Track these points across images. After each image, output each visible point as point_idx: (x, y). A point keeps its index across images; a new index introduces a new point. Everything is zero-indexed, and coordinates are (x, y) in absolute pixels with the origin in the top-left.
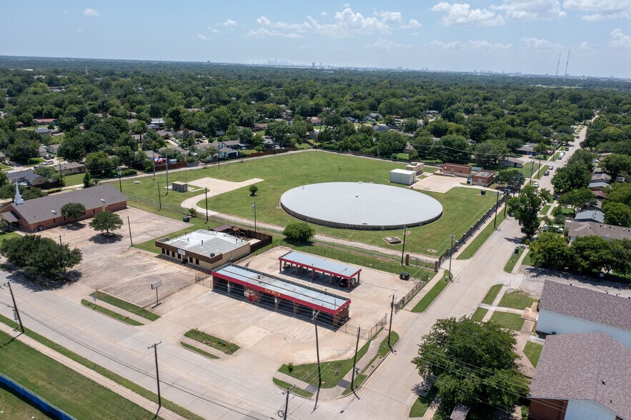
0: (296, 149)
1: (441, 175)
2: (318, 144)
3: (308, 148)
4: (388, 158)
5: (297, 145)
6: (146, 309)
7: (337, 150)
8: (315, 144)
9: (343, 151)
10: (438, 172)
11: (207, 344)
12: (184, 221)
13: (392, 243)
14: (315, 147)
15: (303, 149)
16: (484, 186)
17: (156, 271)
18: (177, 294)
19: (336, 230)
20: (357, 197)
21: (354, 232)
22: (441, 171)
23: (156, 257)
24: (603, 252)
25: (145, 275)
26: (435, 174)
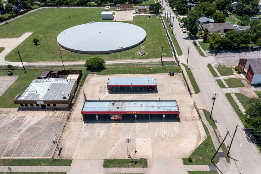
0: (32, 9)
1: (120, 11)
2: (43, 4)
3: (39, 7)
4: (86, 6)
5: (32, 7)
6: (55, 158)
7: (56, 6)
8: (41, 4)
9: (59, 6)
10: (118, 9)
11: (125, 166)
12: (9, 75)
13: (143, 55)
14: (42, 6)
15: (36, 8)
16: (145, 13)
17: (29, 122)
18: (64, 135)
19: (108, 55)
20: (100, 32)
21: (118, 54)
22: (119, 9)
23: (18, 110)
24: (241, 37)
25: (25, 129)
26: (117, 11)
